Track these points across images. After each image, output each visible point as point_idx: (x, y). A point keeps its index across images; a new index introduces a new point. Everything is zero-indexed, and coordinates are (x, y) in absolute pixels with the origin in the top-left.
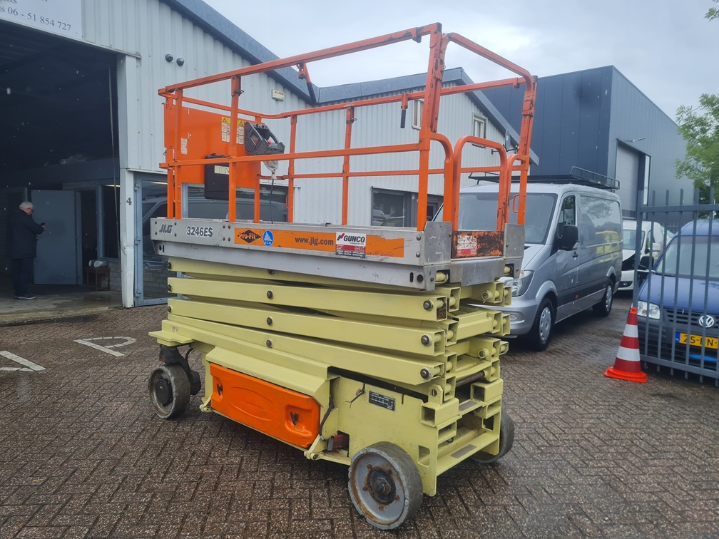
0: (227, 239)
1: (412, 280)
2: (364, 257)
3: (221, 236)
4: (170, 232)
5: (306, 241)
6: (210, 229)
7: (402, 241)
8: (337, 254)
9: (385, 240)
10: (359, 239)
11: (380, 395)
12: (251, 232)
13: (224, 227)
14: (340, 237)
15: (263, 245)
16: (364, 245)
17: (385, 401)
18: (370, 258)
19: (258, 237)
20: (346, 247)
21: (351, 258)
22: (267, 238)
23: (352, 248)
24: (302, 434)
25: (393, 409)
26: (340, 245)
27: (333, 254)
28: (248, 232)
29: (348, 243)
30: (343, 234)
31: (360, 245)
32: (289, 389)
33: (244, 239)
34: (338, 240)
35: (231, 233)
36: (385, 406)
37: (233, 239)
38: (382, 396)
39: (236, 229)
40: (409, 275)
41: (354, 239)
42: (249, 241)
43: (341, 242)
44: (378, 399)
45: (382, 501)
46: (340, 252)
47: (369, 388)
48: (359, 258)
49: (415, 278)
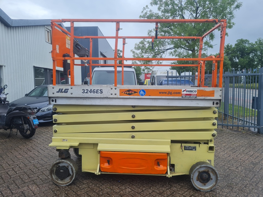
1: (213, 104)
2: (196, 98)
8: (182, 97)
9: (206, 91)
10: (193, 91)
11: (189, 146)
14: (184, 91)
15: (140, 96)
16: (196, 93)
17: (192, 148)
18: (198, 98)
20: (186, 95)
21: (190, 98)
22: (142, 92)
23: (190, 95)
24: (162, 169)
25: (196, 150)
26: (184, 94)
27: (180, 97)
29: (188, 93)
30: (186, 90)
31: (194, 93)
32: (154, 153)
34: (183, 92)
36: (192, 150)
38: (190, 146)
40: (212, 103)
41: (191, 91)
42: (129, 94)
43: (185, 93)
44: (189, 148)
45: (204, 182)
46: (184, 96)
47: (183, 145)
48: (193, 98)
49: (215, 103)
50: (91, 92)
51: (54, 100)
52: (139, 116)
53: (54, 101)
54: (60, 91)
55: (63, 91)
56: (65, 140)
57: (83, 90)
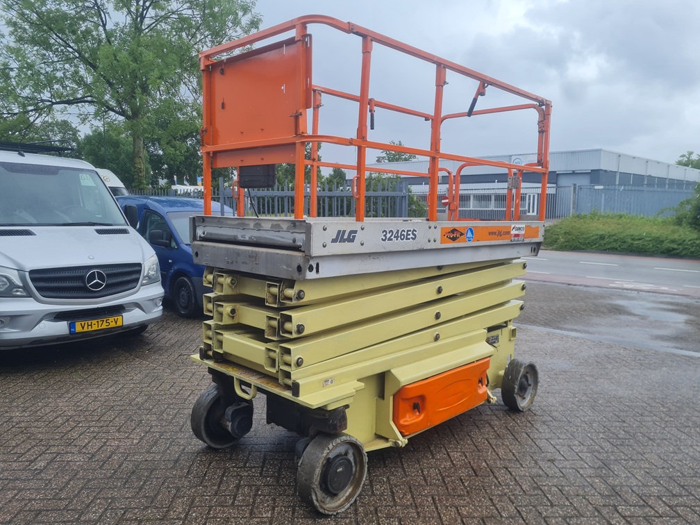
0: (432, 241)
3: (426, 237)
4: (352, 241)
5: (495, 233)
6: (414, 230)
7: (538, 227)
12: (457, 230)
13: (430, 228)
19: (462, 234)
22: (469, 234)
28: (454, 231)
29: (517, 232)
33: (450, 238)
35: (437, 234)
37: (439, 240)
39: (442, 229)
41: (520, 229)
42: (454, 239)
43: (514, 232)
50: (397, 237)
51: (315, 266)
52: (450, 285)
53: (315, 270)
54: (340, 237)
55: (346, 237)
56: (330, 380)
57: (383, 232)
